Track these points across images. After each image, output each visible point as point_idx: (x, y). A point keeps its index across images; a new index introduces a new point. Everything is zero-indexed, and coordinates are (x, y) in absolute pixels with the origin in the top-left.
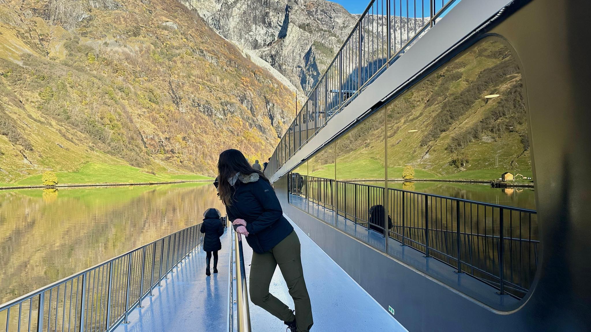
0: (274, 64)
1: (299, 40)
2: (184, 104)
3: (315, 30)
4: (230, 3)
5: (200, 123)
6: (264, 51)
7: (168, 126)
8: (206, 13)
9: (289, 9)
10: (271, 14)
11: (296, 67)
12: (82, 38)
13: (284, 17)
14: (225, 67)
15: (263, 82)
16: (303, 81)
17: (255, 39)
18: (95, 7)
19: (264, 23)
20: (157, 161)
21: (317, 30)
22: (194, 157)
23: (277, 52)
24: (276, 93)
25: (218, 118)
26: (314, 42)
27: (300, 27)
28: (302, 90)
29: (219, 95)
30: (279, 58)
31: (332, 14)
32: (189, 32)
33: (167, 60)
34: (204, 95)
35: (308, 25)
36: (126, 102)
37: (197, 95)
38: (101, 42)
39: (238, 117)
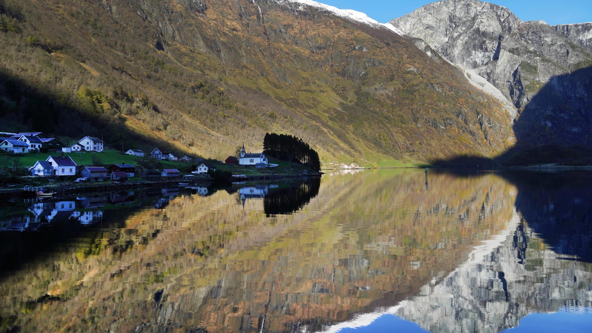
0: (490, 79)
1: (509, 61)
2: (420, 122)
3: (523, 52)
4: (455, 36)
5: (430, 133)
6: (482, 70)
7: (411, 137)
8: (436, 44)
9: (501, 38)
10: (487, 42)
11: (506, 82)
12: (363, 87)
13: (497, 44)
14: (448, 93)
15: (475, 99)
16: (512, 93)
17: (475, 61)
18: (369, 66)
19: (482, 48)
20: (406, 157)
21: (524, 52)
22: (425, 154)
23: (492, 71)
24: (485, 107)
25: (441, 129)
26: (522, 63)
27: (510, 51)
28: (511, 99)
29: (442, 114)
30: (493, 75)
31: (541, 35)
32: (424, 72)
33: (410, 95)
34: (432, 115)
35: (517, 49)
36: (389, 125)
37: (428, 116)
38: (373, 88)
39: (455, 128)
